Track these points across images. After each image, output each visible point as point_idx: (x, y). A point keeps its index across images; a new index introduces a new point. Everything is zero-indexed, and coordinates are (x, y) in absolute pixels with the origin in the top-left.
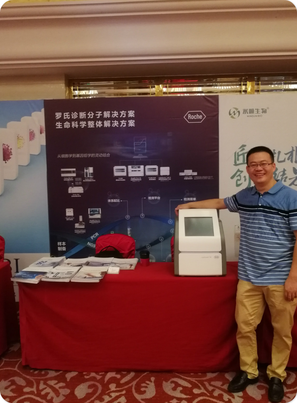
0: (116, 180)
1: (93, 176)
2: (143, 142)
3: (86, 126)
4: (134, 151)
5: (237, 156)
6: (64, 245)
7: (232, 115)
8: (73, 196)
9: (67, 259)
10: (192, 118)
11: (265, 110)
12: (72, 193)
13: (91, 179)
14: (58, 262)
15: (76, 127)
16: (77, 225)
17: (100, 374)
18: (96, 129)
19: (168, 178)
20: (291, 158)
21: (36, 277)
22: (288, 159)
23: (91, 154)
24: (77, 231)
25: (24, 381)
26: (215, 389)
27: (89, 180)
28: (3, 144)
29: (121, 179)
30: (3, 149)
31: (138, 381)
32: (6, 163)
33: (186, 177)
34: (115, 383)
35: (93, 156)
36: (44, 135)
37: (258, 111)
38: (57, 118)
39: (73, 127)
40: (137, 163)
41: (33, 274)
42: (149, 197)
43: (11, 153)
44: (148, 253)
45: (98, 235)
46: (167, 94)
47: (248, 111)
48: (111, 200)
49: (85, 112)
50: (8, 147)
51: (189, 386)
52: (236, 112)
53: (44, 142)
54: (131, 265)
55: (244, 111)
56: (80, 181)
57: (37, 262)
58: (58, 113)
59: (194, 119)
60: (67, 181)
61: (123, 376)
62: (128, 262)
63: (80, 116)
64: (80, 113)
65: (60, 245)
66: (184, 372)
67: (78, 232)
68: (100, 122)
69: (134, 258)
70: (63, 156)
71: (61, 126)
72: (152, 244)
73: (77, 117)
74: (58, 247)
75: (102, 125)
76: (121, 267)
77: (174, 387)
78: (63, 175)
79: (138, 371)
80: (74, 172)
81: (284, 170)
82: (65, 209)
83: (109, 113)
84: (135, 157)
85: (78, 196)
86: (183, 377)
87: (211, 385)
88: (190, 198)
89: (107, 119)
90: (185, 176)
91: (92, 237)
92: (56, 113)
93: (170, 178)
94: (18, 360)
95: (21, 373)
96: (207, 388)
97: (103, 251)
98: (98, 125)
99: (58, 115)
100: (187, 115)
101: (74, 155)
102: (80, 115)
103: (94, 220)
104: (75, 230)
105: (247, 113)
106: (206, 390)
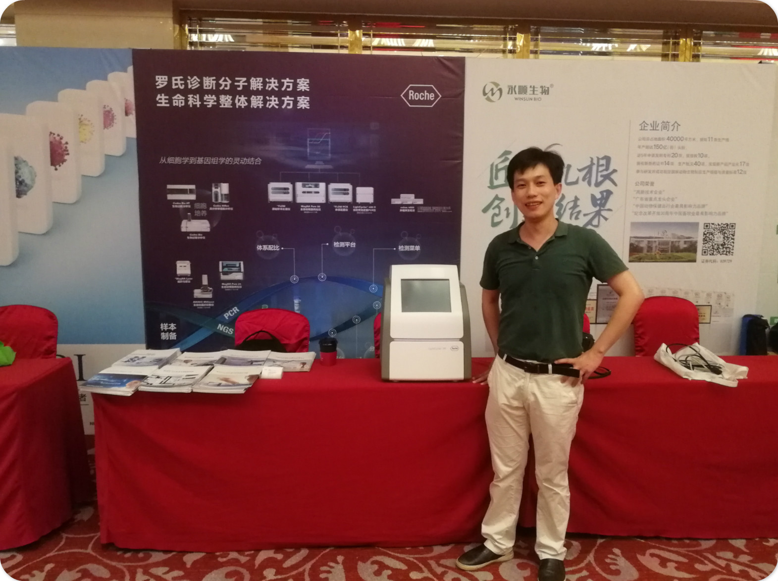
0: (274, 209)
1: (228, 201)
2: (324, 138)
3: (215, 103)
4: (308, 154)
5: (494, 171)
6: (172, 329)
7: (488, 95)
8: (191, 238)
9: (184, 354)
10: (417, 97)
11: (546, 89)
12: (188, 231)
13: (225, 206)
14: (166, 359)
15: (196, 105)
16: (197, 293)
17: (247, 553)
18: (234, 111)
19: (370, 209)
20: (587, 178)
21: (127, 384)
22: (584, 179)
23: (226, 158)
24: (198, 303)
25: (106, 570)
26: (448, 572)
27: (222, 207)
28: (51, 133)
29: (283, 208)
30: (51, 143)
31: (315, 563)
32: (56, 169)
33: (402, 208)
34: (274, 568)
35: (230, 162)
36: (132, 118)
37: (534, 91)
38: (158, 85)
39: (191, 106)
40: (313, 178)
41: (121, 379)
42: (335, 243)
43: (67, 151)
44: (334, 342)
45: (238, 311)
46: (370, 50)
47: (517, 90)
48: (262, 247)
49: (214, 78)
50: (61, 138)
51: (403, 567)
52: (495, 89)
53: (132, 132)
54: (304, 364)
55: (510, 89)
56: (204, 210)
57: (125, 359)
58: (160, 77)
59: (419, 99)
60: (178, 209)
61: (287, 556)
62: (296, 358)
63: (205, 85)
64: (204, 78)
65: (166, 329)
66: (394, 545)
67: (200, 305)
68: (243, 99)
69: (307, 351)
70: (171, 160)
71: (167, 101)
72: (339, 329)
73: (199, 85)
74: (162, 334)
75: (246, 104)
76: (284, 368)
77: (378, 570)
78: (170, 197)
79: (315, 547)
80: (191, 191)
81: (576, 199)
82: (175, 263)
83: (261, 81)
84: (309, 166)
85: (199, 238)
86: (392, 553)
87: (440, 565)
88: (410, 245)
89: (257, 93)
90: (402, 205)
91: (226, 316)
92: (157, 77)
93: (373, 208)
94: (92, 535)
95: (98, 557)
96: (433, 570)
97: (248, 340)
98: (239, 104)
99: (161, 81)
100: (406, 92)
101: (192, 160)
102: (204, 81)
103: (230, 284)
104: (194, 302)
105: (516, 93)
106: (431, 574)
